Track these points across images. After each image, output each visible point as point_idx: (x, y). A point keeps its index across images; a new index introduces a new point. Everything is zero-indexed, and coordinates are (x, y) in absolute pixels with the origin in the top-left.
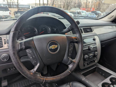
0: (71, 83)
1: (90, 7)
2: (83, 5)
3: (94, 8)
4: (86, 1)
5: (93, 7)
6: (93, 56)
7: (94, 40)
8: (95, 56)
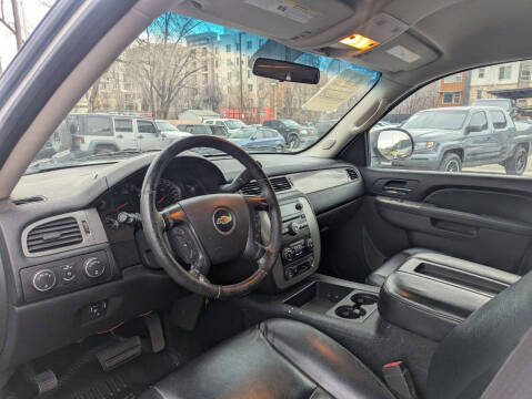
0: (263, 324)
1: (256, 104)
2: (229, 98)
3: (272, 110)
4: (238, 83)
5: (267, 103)
6: (303, 250)
7: (299, 207)
8: (307, 250)
